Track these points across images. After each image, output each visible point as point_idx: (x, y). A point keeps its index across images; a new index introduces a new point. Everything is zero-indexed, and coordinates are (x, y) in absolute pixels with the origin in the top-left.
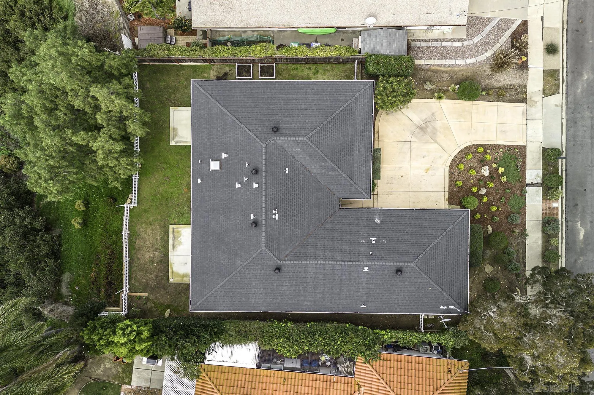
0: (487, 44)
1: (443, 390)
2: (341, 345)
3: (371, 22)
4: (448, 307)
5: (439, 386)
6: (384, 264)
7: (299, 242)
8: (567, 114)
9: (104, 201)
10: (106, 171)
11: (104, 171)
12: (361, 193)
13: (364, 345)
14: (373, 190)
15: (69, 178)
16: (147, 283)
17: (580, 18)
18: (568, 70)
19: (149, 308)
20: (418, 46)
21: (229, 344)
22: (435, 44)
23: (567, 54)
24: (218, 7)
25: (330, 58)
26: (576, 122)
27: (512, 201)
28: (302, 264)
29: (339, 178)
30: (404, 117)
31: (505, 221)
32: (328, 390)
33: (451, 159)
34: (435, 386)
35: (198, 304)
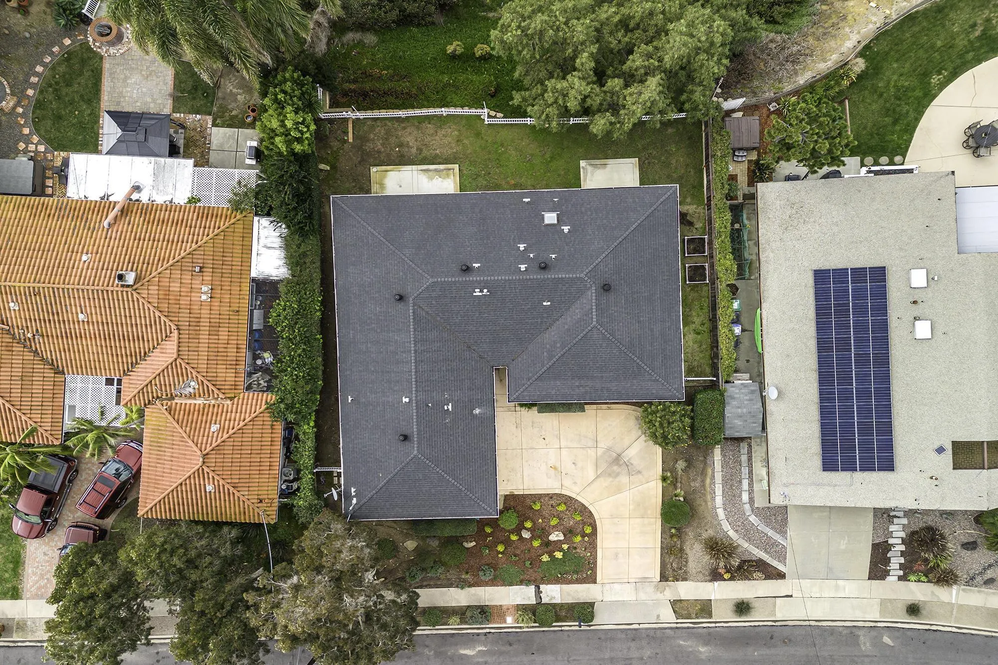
0: (748, 532)
1: (234, 493)
2: (292, 375)
3: (772, 393)
4: (354, 496)
5: (239, 489)
6: (415, 420)
7: (442, 321)
8: (647, 629)
9: (491, 82)
10: (537, 89)
11: (536, 85)
12: (517, 391)
13: (293, 401)
14: (521, 405)
15: (526, 49)
16: (368, 141)
17: (790, 640)
18: (712, 629)
19: (330, 145)
20: (742, 451)
21: (285, 244)
22: (745, 471)
23: (736, 627)
24: (788, 213)
25: (717, 347)
26: (634, 640)
27: (513, 570)
28: (410, 325)
29: (538, 365)
30: (634, 440)
31: (483, 562)
32: (225, 362)
33: (573, 496)
34: (239, 485)
35: (343, 205)
